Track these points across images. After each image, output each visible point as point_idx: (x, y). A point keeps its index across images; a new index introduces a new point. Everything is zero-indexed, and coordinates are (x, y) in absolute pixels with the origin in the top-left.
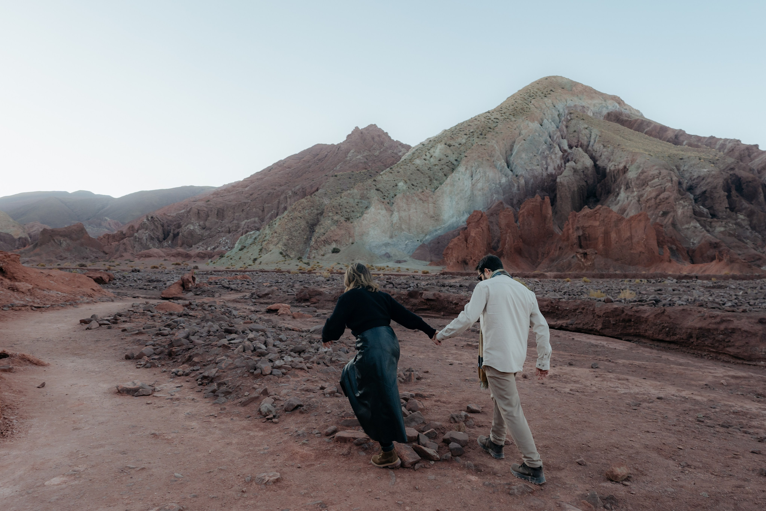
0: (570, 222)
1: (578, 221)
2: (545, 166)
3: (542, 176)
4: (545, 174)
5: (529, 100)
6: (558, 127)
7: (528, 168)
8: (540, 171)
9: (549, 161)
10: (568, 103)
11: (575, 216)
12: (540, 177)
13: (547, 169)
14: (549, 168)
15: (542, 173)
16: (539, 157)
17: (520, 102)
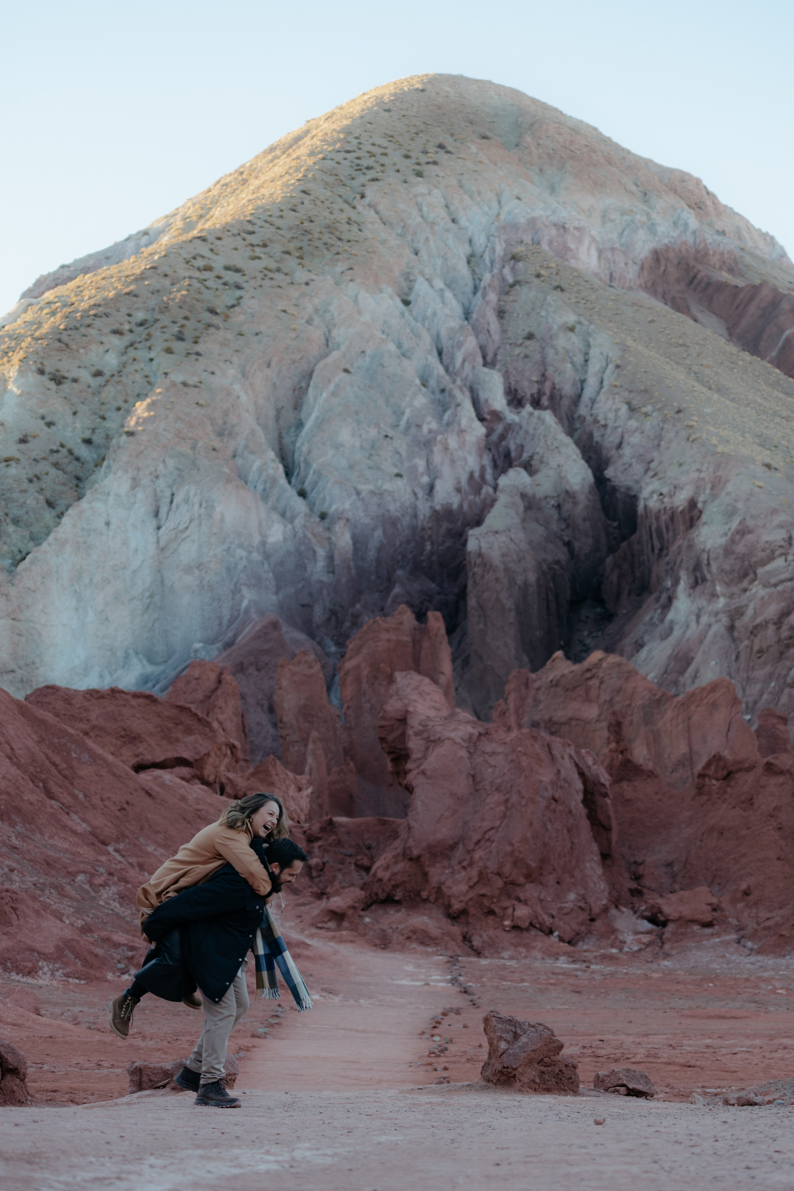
0: (512, 706)
1: (537, 702)
2: (425, 479)
3: (415, 516)
4: (424, 509)
5: (355, 183)
6: (467, 315)
7: (365, 488)
8: (406, 497)
9: (437, 458)
10: (506, 209)
11: (527, 685)
12: (406, 521)
13: (431, 489)
14: (439, 486)
15: (415, 508)
16: (401, 444)
17: (321, 192)
